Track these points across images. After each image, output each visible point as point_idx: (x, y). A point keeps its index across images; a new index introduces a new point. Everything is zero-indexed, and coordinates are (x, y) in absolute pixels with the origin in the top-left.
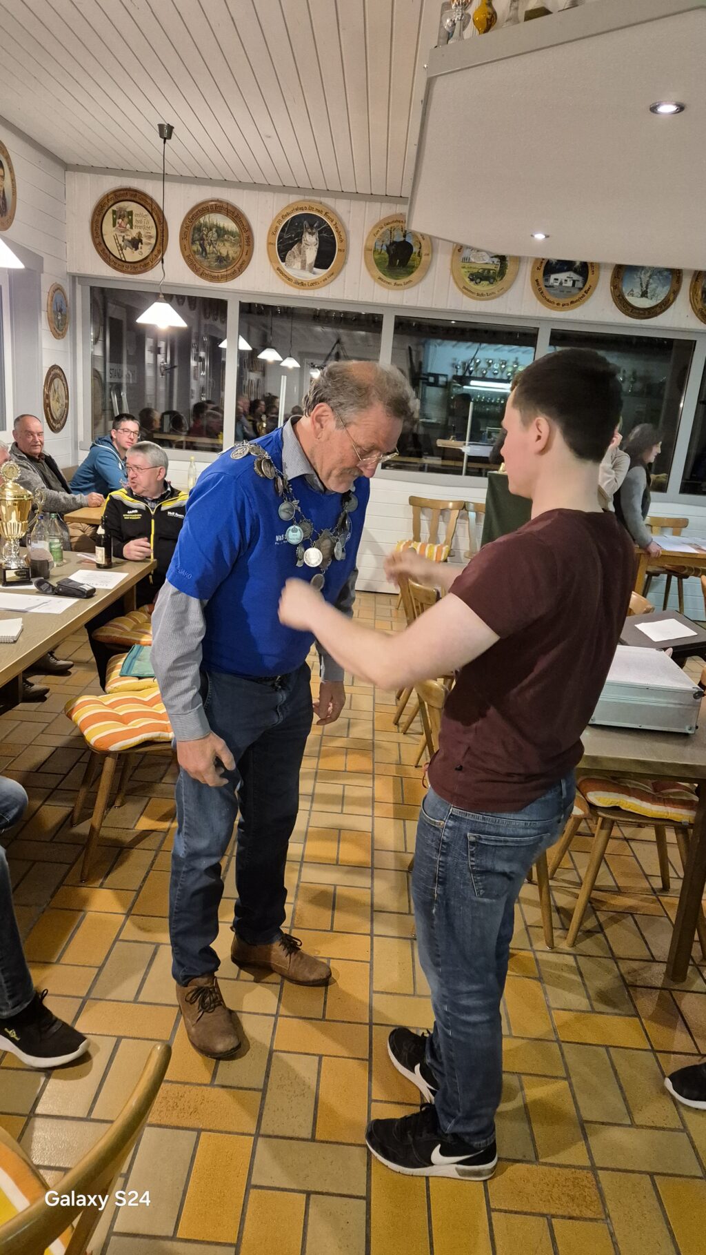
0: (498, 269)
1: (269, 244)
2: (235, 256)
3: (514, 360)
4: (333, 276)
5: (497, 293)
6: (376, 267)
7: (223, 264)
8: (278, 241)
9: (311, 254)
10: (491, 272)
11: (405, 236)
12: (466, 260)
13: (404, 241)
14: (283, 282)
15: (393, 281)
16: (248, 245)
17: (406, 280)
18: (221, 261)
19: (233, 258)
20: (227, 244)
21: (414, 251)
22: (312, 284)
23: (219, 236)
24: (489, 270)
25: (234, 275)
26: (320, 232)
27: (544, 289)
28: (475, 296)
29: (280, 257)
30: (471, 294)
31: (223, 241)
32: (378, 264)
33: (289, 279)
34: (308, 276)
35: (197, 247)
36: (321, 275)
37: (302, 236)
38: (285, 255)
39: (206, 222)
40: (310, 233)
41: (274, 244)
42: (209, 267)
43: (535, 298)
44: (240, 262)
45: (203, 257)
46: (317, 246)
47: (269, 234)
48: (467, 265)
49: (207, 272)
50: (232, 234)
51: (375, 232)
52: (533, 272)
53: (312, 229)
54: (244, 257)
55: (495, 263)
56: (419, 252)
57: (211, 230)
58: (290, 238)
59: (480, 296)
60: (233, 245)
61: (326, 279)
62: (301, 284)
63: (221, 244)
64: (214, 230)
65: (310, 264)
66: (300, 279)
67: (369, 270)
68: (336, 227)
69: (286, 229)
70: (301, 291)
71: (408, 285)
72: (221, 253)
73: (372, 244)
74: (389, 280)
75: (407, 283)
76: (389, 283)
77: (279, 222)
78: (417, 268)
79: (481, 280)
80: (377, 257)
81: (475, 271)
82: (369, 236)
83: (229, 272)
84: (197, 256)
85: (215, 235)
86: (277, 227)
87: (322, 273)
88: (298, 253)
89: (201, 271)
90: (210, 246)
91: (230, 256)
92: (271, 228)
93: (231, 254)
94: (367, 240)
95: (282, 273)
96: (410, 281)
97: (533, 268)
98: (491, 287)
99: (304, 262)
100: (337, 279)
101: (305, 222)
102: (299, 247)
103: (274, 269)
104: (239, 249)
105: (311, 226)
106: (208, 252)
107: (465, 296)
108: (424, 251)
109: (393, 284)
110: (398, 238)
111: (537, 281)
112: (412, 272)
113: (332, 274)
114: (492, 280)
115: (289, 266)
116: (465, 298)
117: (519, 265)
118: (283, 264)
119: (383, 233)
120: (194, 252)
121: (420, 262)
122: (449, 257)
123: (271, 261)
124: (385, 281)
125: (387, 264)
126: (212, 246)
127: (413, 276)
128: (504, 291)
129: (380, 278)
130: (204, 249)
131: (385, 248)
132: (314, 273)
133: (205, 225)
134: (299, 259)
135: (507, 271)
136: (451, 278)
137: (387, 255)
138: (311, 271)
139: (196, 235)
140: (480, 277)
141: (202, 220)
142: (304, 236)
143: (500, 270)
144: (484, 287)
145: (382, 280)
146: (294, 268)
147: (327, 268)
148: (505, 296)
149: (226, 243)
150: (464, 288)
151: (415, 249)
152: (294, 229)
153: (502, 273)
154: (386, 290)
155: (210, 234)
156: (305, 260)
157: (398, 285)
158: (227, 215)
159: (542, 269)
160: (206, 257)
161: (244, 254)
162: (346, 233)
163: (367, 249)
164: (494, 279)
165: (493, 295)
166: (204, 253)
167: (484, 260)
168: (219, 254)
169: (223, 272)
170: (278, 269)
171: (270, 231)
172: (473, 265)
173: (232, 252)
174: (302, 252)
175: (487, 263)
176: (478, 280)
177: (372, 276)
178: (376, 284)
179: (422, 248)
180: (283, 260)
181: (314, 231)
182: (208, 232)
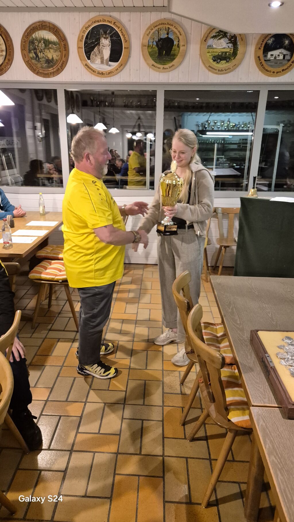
0: (232, 51)
1: (79, 48)
2: (57, 58)
3: (227, 120)
4: (122, 67)
5: (232, 68)
6: (150, 58)
7: (50, 65)
8: (84, 45)
9: (107, 53)
10: (228, 53)
11: (168, 34)
12: (210, 47)
13: (168, 38)
14: (90, 74)
15: (161, 66)
16: (65, 50)
17: (171, 64)
18: (49, 63)
19: (56, 60)
20: (52, 51)
21: (175, 43)
22: (109, 73)
23: (45, 46)
24: (226, 53)
25: (58, 71)
26: (111, 37)
27: (264, 62)
28: (217, 71)
29: (87, 56)
30: (214, 70)
31: (48, 49)
32: (151, 55)
33: (94, 71)
34: (105, 68)
35: (32, 55)
36: (114, 67)
37: (99, 41)
38: (90, 55)
39: (37, 37)
40: (105, 38)
41: (81, 48)
42: (42, 67)
43: (258, 70)
44: (61, 62)
45: (37, 61)
46: (110, 46)
47: (78, 41)
48: (211, 50)
49: (41, 71)
50: (54, 43)
51: (148, 32)
52: (256, 51)
53: (106, 35)
54: (64, 59)
55: (230, 47)
56: (178, 44)
57: (40, 42)
58: (92, 43)
59: (221, 71)
60: (56, 51)
61: (118, 69)
62: (101, 74)
63: (48, 51)
64: (42, 42)
65: (107, 60)
66: (101, 70)
67: (145, 60)
68: (122, 32)
69: (89, 37)
70: (102, 79)
71: (172, 68)
72: (48, 57)
73: (146, 42)
74: (159, 66)
75: (171, 67)
76: (159, 68)
77: (84, 32)
78: (177, 55)
79: (221, 60)
80: (150, 50)
81: (217, 54)
82: (144, 36)
83: (55, 70)
84: (33, 61)
85: (43, 45)
86: (83, 36)
87: (114, 65)
88: (98, 52)
89: (37, 71)
90: (41, 53)
91: (54, 59)
92: (79, 37)
93: (55, 57)
94: (143, 39)
95: (88, 67)
96: (173, 65)
97: (256, 49)
98: (228, 64)
99: (102, 58)
100: (125, 68)
101: (101, 31)
102: (98, 48)
103: (84, 65)
104: (59, 53)
105: (105, 33)
106: (40, 57)
107: (210, 72)
108: (181, 43)
109: (162, 68)
110: (164, 36)
111: (259, 57)
112: (174, 59)
113: (121, 65)
114: (228, 60)
115: (93, 62)
116: (210, 74)
117: (246, 47)
118: (89, 61)
119: (153, 33)
120: (31, 58)
121: (179, 51)
122: (198, 46)
123: (81, 60)
124: (156, 67)
125: (157, 55)
126: (42, 53)
127: (175, 62)
128: (236, 66)
129: (153, 65)
130: (37, 56)
131: (155, 43)
132: (110, 66)
133: (36, 39)
134: (99, 57)
135: (238, 52)
136: (201, 60)
137: (157, 49)
138: (107, 64)
139: (31, 47)
140: (219, 58)
141: (33, 36)
142: (101, 40)
143: (233, 52)
144: (223, 65)
145: (155, 66)
146: (96, 64)
147: (117, 61)
148: (237, 70)
149: (50, 50)
150: (210, 67)
151: (176, 43)
152: (94, 36)
153: (235, 54)
154: (158, 73)
155: (40, 45)
156: (103, 57)
157: (165, 69)
158: (50, 31)
159: (262, 48)
160: (39, 61)
161: (63, 56)
162: (129, 35)
163: (143, 46)
164: (230, 58)
165: (229, 70)
166: (37, 59)
167: (222, 46)
168: (47, 58)
169: (51, 70)
170: (86, 65)
171: (78, 39)
172: (215, 50)
173: (55, 56)
174: (100, 51)
175: (224, 48)
176: (219, 60)
177: (148, 64)
178: (151, 69)
179: (180, 41)
180: (89, 58)
181: (107, 36)
182: (39, 43)
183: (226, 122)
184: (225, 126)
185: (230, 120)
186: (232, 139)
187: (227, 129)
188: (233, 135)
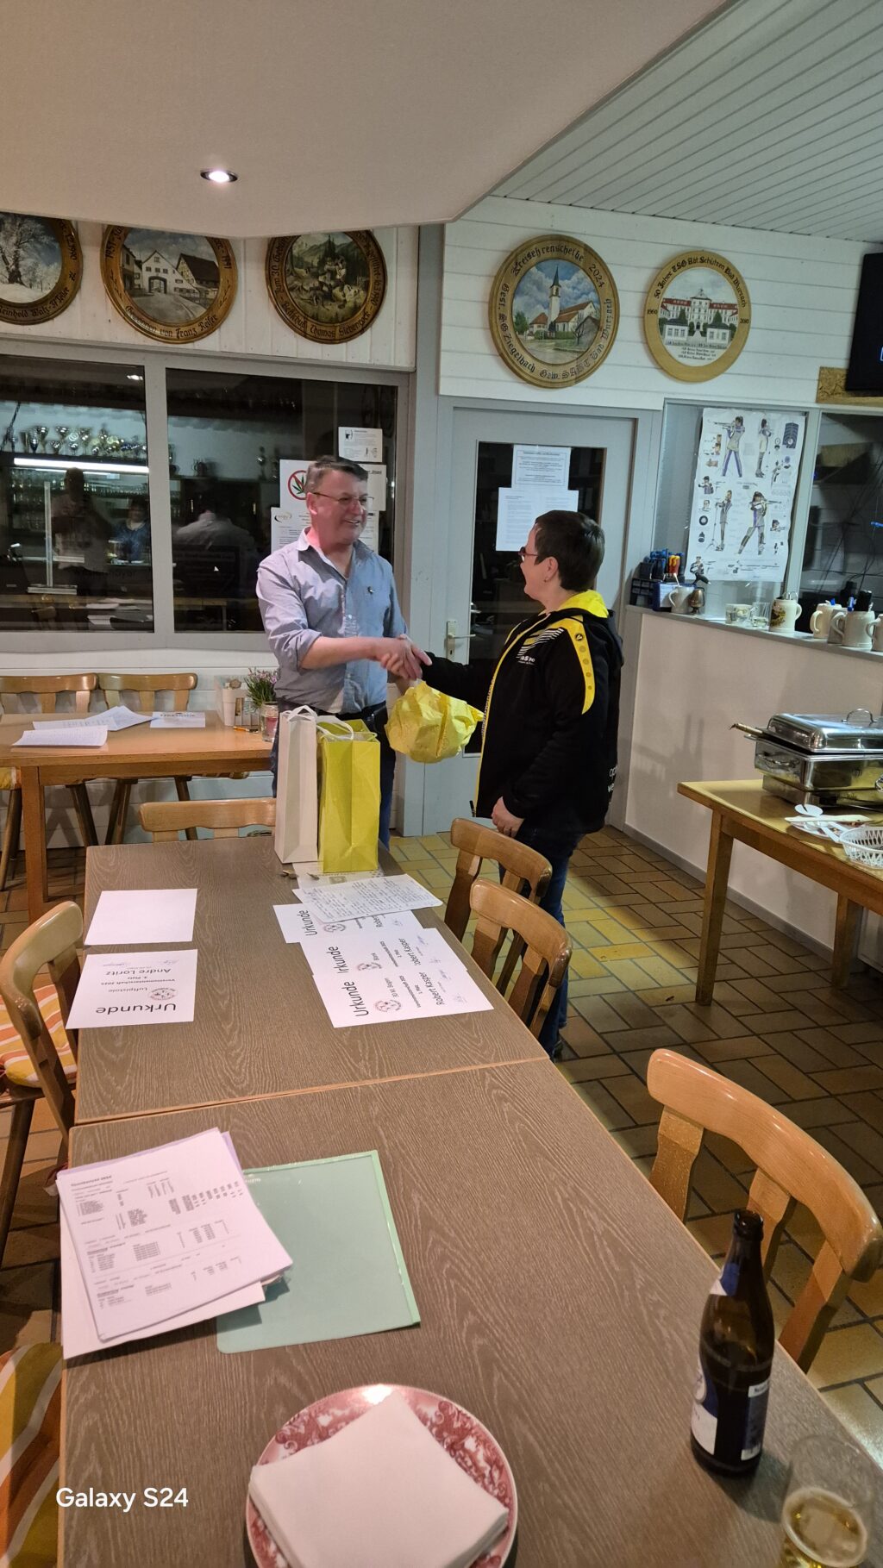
3: (99, 428)
183: (96, 433)
184: (94, 447)
185: (108, 428)
186: (121, 483)
187: (101, 454)
188: (122, 473)
